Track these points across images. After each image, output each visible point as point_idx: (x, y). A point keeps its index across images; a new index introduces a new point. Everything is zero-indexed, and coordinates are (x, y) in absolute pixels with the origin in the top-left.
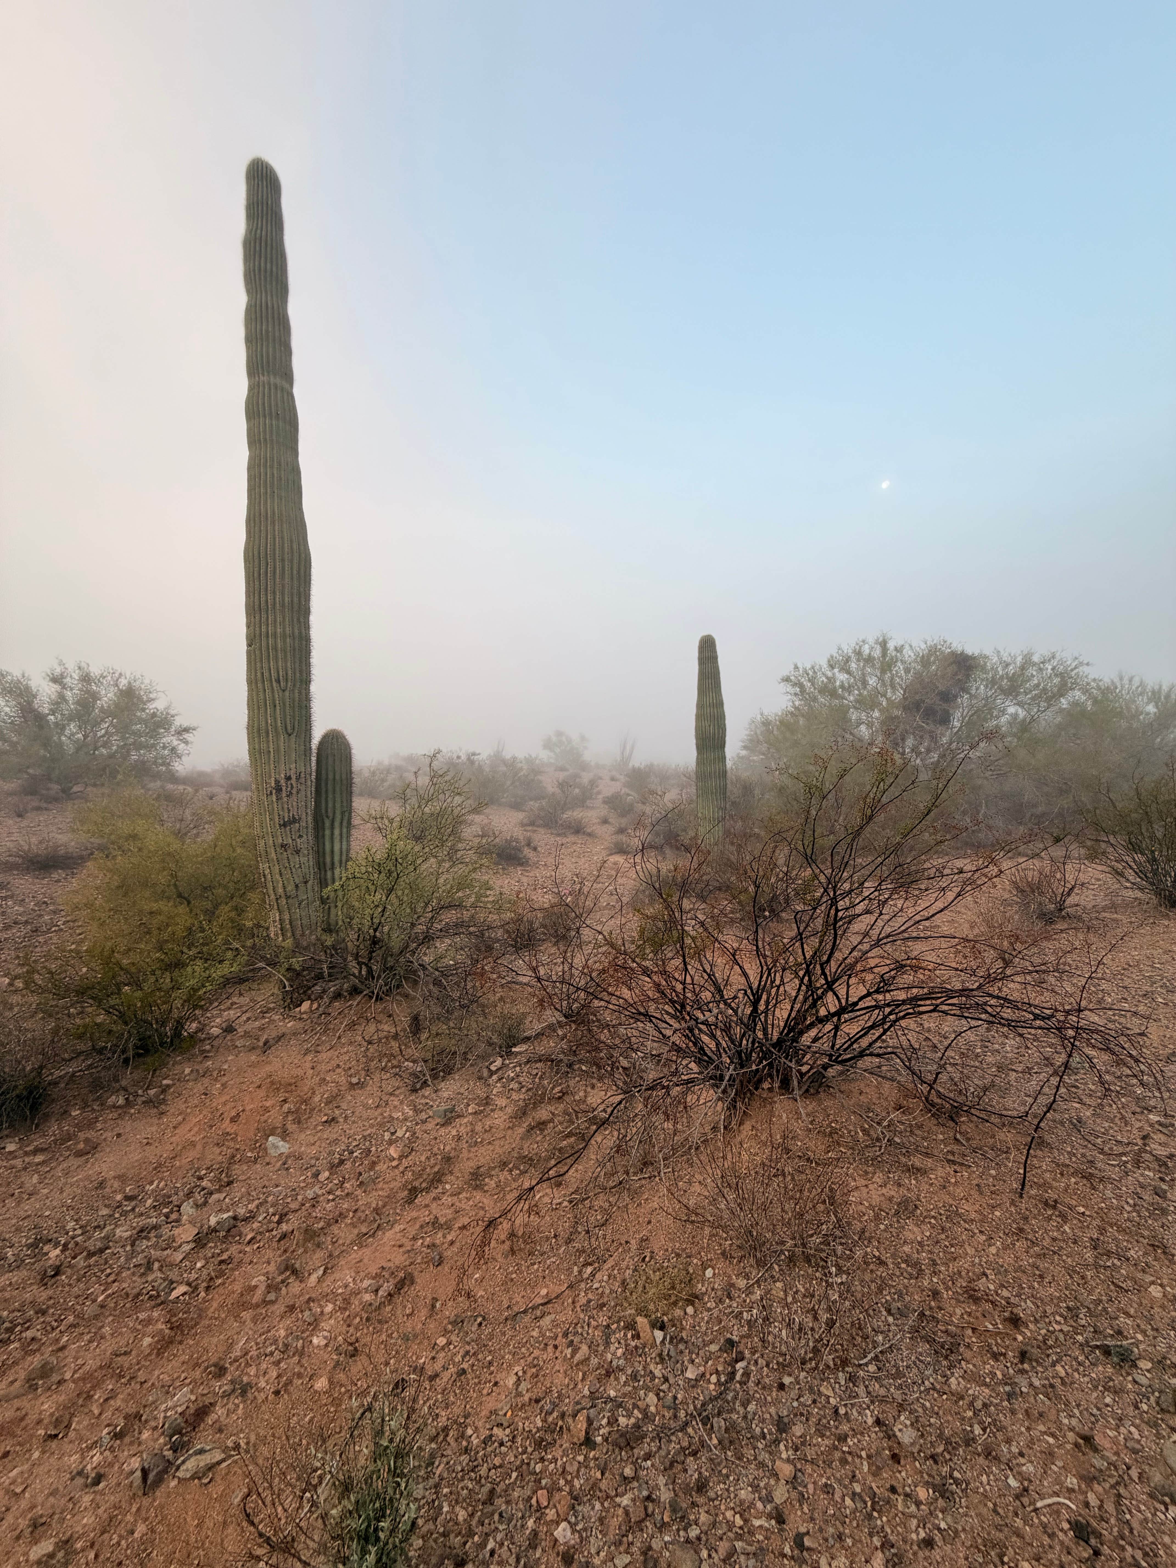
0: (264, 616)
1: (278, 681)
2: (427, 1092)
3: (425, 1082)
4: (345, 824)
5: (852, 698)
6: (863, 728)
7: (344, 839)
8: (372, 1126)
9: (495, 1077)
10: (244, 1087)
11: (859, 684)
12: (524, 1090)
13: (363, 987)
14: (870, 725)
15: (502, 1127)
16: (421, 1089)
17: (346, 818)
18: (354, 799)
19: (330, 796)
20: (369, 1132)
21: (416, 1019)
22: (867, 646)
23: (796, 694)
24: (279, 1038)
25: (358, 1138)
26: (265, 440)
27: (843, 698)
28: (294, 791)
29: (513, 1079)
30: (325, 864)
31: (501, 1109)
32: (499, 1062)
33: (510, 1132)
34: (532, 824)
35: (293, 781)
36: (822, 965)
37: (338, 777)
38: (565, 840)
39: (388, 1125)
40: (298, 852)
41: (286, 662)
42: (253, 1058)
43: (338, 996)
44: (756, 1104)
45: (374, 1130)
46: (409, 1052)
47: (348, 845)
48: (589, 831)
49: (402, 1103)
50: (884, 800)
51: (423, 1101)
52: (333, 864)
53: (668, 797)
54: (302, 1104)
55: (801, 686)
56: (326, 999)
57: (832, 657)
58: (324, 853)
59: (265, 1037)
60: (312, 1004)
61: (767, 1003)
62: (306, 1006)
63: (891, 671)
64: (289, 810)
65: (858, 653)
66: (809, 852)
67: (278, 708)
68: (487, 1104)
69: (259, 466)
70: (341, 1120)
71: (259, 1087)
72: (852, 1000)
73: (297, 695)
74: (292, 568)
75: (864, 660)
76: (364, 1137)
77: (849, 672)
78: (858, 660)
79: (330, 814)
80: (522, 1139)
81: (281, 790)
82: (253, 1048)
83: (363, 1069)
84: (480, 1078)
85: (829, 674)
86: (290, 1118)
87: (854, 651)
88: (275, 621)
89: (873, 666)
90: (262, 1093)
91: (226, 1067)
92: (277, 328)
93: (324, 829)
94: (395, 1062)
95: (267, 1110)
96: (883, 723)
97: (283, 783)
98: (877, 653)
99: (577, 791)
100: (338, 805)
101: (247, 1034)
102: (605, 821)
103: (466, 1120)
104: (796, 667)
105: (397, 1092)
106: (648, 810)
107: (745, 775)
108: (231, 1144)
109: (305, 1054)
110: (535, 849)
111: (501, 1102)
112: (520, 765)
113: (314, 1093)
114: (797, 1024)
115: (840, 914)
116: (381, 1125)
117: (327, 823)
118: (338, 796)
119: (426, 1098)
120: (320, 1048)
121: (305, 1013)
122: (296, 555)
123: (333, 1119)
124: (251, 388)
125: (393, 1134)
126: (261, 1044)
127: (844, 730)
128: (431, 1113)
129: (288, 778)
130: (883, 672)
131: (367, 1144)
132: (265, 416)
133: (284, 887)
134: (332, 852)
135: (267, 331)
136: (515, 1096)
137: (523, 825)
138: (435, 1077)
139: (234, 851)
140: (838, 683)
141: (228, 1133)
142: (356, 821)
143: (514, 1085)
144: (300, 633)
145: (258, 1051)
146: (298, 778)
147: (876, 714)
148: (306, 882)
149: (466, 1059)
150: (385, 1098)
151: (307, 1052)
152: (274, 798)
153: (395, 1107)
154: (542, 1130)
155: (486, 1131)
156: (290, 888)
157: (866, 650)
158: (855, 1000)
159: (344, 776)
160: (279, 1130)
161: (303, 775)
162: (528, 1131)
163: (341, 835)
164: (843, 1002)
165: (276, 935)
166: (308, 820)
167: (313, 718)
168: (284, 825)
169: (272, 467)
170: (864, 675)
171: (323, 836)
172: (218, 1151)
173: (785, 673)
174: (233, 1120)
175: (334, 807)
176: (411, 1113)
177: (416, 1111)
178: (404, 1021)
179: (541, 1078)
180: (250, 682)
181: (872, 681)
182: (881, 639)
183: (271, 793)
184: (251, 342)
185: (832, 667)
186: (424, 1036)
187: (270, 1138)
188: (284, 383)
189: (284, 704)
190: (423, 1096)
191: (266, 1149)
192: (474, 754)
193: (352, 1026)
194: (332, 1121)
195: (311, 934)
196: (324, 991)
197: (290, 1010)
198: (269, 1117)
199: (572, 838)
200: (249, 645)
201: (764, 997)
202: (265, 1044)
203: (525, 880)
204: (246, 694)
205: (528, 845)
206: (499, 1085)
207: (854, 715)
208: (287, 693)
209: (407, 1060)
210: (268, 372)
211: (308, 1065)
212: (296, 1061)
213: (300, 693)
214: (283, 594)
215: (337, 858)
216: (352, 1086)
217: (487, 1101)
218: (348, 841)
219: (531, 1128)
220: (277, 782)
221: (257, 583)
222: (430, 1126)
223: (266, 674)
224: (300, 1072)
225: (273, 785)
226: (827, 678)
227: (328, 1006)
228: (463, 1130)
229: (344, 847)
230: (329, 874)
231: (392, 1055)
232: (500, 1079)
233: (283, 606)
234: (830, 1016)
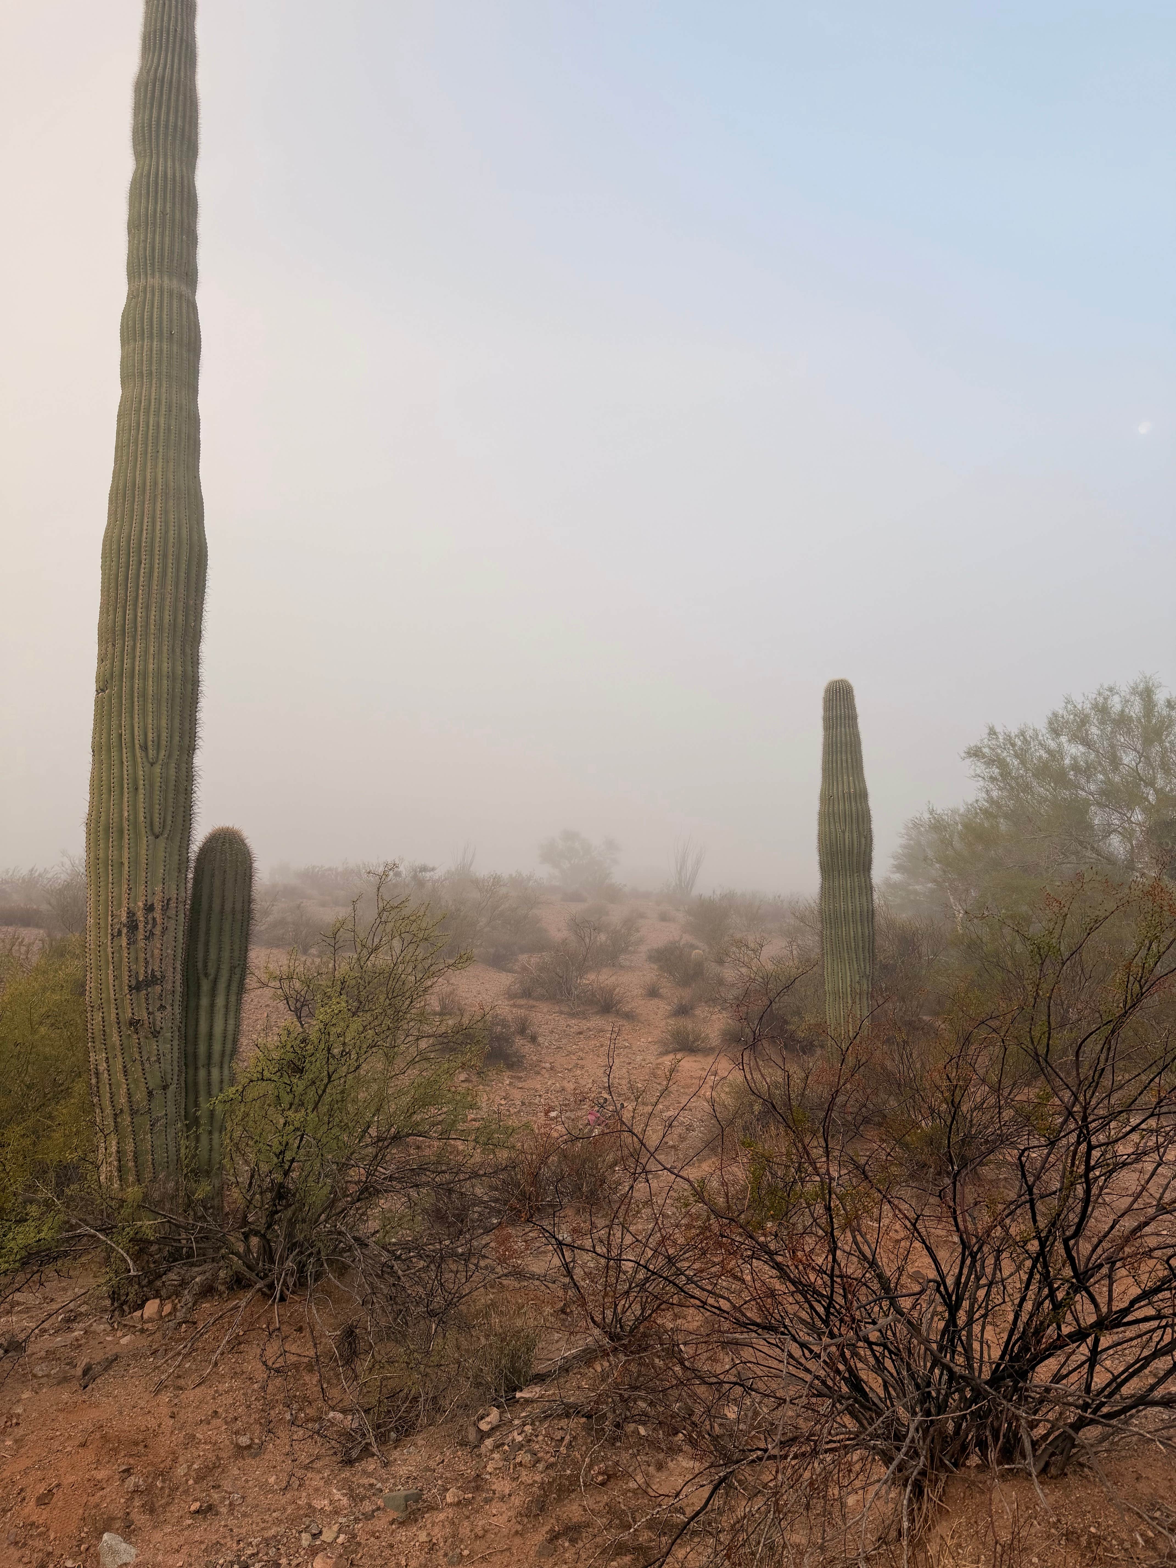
0: (129, 642)
1: (145, 748)
2: (371, 1465)
3: (367, 1447)
4: (234, 988)
5: (1093, 787)
6: (1115, 840)
7: (232, 1015)
8: (278, 1522)
9: (489, 1442)
10: (56, 1445)
11: (1106, 763)
12: (541, 1466)
13: (253, 1276)
14: (1127, 835)
15: (505, 1531)
16: (359, 1459)
17: (236, 978)
18: (251, 947)
19: (213, 940)
20: (272, 1532)
21: (350, 1334)
22: (1116, 699)
23: (993, 779)
24: (111, 1362)
25: (255, 1541)
26: (150, 374)
27: (1077, 787)
28: (158, 931)
29: (521, 1447)
30: (195, 1056)
31: (502, 1499)
32: (494, 1415)
33: (518, 1541)
34: (527, 993)
35: (157, 914)
36: (1066, 1242)
37: (228, 907)
38: (585, 1025)
39: (307, 1521)
40: (156, 1034)
41: (159, 719)
42: (65, 1397)
43: (208, 1291)
44: (957, 1491)
45: (281, 1529)
46: (334, 1393)
47: (237, 1026)
48: (626, 1009)
49: (328, 1482)
50: (1159, 970)
51: (366, 1481)
52: (209, 1056)
53: (769, 951)
54: (155, 1478)
55: (1002, 764)
56: (187, 1296)
57: (1055, 715)
58: (196, 1037)
59: (86, 1360)
60: (162, 1305)
61: (970, 1313)
62: (151, 1307)
63: (1161, 742)
64: (147, 963)
65: (1102, 710)
66: (1042, 1050)
67: (141, 791)
68: (478, 1488)
69: (138, 410)
70: (224, 1510)
71: (83, 1445)
72: (1118, 1306)
73: (172, 772)
74: (178, 571)
75: (1113, 721)
76: (267, 1541)
77: (1087, 743)
78: (1102, 722)
79: (212, 971)
80: (540, 1554)
81: (136, 927)
82: (65, 1380)
83: (257, 1421)
84: (463, 1444)
85: (1052, 745)
86: (137, 1503)
87: (1095, 706)
88: (146, 652)
89: (1129, 731)
90: (89, 1455)
91: (19, 1411)
92: (178, 206)
93: (198, 996)
94: (311, 1412)
95: (98, 1486)
96: (1150, 832)
97: (140, 915)
98: (1136, 709)
99: (603, 937)
100: (226, 955)
101: (51, 1355)
102: (653, 993)
103: (442, 1516)
104: (992, 732)
105: (318, 1465)
106: (729, 974)
107: (903, 916)
108: (38, 1543)
109: (157, 1392)
110: (533, 1039)
111: (502, 1486)
112: (504, 890)
113: (175, 1460)
114: (1025, 1349)
115: (1096, 1154)
116: (293, 1521)
117: (205, 986)
118: (226, 939)
119: (370, 1475)
120: (182, 1382)
121: (150, 1320)
122: (185, 547)
123: (210, 1508)
124: (132, 296)
125: (315, 1536)
126: (79, 1371)
127: (1081, 843)
128: (380, 1503)
129: (150, 908)
130: (1148, 742)
131: (272, 1552)
132: (151, 337)
133: (129, 1095)
134: (210, 1035)
135: (163, 212)
136: (526, 1476)
137: (511, 995)
138: (382, 1439)
139: (34, 1031)
140: (1067, 761)
141: (32, 1524)
142: (251, 982)
143: (523, 1457)
144: (184, 672)
145: (75, 1385)
146: (165, 908)
147: (1138, 816)
148: (165, 1088)
149: (440, 1410)
150: (299, 1473)
151: (160, 1388)
152: (124, 942)
153: (317, 1490)
154: (573, 1541)
155: (477, 1537)
156: (140, 1096)
157: (1116, 705)
158: (1125, 1305)
159: (238, 906)
160: (118, 1524)
161: (173, 905)
162: (551, 1541)
163: (227, 1007)
164: (1104, 1310)
165: (110, 1179)
166: (174, 979)
167: (196, 809)
168: (136, 988)
169: (157, 413)
170: (1112, 746)
171: (197, 1007)
172: (17, 1554)
173: (974, 742)
174: (43, 1501)
175: (219, 960)
176: (345, 1501)
177: (355, 1498)
178: (330, 1338)
179: (570, 1446)
180: (97, 749)
181: (1128, 759)
182: (1141, 686)
183: (120, 933)
184: (138, 227)
185: (1056, 732)
186: (363, 1365)
187: (106, 1536)
188: (183, 288)
189: (152, 786)
190: (364, 1472)
191: (97, 1556)
192: (424, 869)
193: (236, 1345)
194: (207, 1511)
195: (167, 1177)
196: (184, 1283)
197: (123, 1313)
198: (103, 1498)
199: (596, 1022)
200: (100, 690)
201: (966, 1304)
202: (85, 1372)
203: (517, 1095)
204: (89, 767)
205: (522, 1031)
206: (496, 1456)
207: (1097, 818)
208: (157, 769)
209: (333, 1409)
210: (161, 272)
211: (165, 1411)
212: (142, 1403)
213: (178, 768)
214: (161, 609)
215: (217, 1047)
216: (240, 1451)
217: (478, 1483)
218: (238, 1018)
219: (554, 1537)
220: (131, 914)
221: (121, 591)
222: (381, 1523)
223: (126, 736)
224: (153, 1423)
225: (124, 919)
226: (1049, 751)
227: (191, 1310)
228: (438, 1533)
229: (231, 1027)
230: (202, 1073)
231: (305, 1398)
232: (498, 1446)
233: (161, 629)
234: (1080, 1335)
